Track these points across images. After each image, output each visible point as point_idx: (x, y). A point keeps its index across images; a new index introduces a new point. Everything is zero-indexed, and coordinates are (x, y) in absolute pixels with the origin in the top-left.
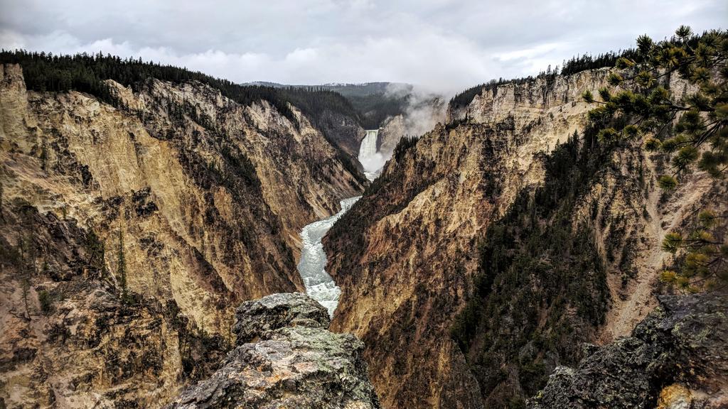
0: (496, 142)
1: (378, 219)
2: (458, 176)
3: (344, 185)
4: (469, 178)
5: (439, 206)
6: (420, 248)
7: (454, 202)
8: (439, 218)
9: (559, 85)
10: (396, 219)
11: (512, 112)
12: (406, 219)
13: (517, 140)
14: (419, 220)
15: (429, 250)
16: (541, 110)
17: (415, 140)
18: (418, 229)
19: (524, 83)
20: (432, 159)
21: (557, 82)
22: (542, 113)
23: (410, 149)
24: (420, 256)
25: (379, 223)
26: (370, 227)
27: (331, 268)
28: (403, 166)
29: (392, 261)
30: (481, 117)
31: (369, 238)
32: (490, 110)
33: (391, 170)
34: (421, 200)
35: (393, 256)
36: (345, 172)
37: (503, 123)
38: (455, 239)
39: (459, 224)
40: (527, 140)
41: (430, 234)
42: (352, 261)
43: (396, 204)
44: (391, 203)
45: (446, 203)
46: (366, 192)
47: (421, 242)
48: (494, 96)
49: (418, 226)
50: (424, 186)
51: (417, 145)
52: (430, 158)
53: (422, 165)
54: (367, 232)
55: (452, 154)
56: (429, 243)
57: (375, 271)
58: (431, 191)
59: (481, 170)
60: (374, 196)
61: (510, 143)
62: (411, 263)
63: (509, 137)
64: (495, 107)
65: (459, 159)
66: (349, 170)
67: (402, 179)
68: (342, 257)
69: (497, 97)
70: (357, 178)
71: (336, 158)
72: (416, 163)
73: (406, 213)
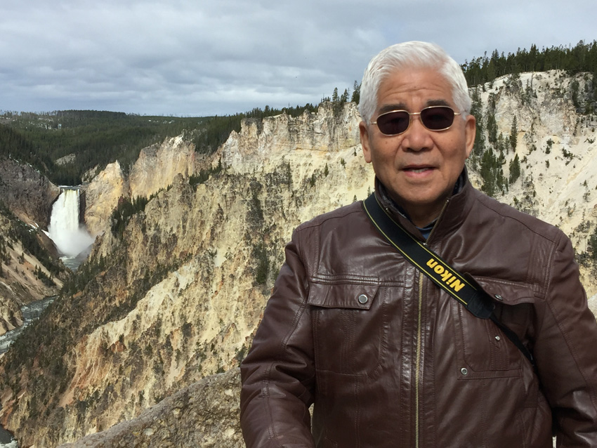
0: (266, 202)
1: (88, 330)
2: (213, 255)
3: (26, 279)
4: (230, 258)
5: (186, 303)
6: (159, 370)
7: (210, 295)
8: (188, 322)
9: (350, 117)
10: (118, 329)
11: (287, 158)
12: (135, 327)
13: (297, 198)
14: (156, 329)
15: (175, 373)
16: (328, 154)
17: (142, 203)
18: (155, 342)
19: (302, 114)
20: (172, 230)
21: (348, 113)
22: (329, 158)
23: (135, 216)
24: (160, 383)
25: (91, 337)
26: (75, 345)
27: (10, 418)
28: (126, 244)
29: (116, 396)
30: (241, 166)
31: (74, 363)
32: (254, 153)
33: (104, 251)
34: (158, 295)
35: (117, 388)
36: (26, 257)
37: (275, 174)
38: (215, 353)
39: (219, 329)
40: (311, 198)
41: (175, 348)
42: (45, 404)
43: (118, 305)
44: (108, 304)
45: (197, 299)
46: (65, 289)
47: (162, 362)
48: (259, 132)
49: (155, 338)
50: (161, 273)
51: (147, 209)
52: (168, 229)
53: (156, 240)
54: (71, 353)
55: (203, 223)
56: (174, 363)
57: (88, 415)
58: (173, 280)
59: (247, 244)
60: (79, 294)
61: (286, 203)
62: (146, 396)
63: (286, 195)
64: (262, 150)
65: (213, 230)
66: (33, 254)
67: (125, 265)
68: (28, 398)
69: (263, 134)
70: (50, 266)
71: (11, 234)
72: (146, 238)
73: (135, 319)
